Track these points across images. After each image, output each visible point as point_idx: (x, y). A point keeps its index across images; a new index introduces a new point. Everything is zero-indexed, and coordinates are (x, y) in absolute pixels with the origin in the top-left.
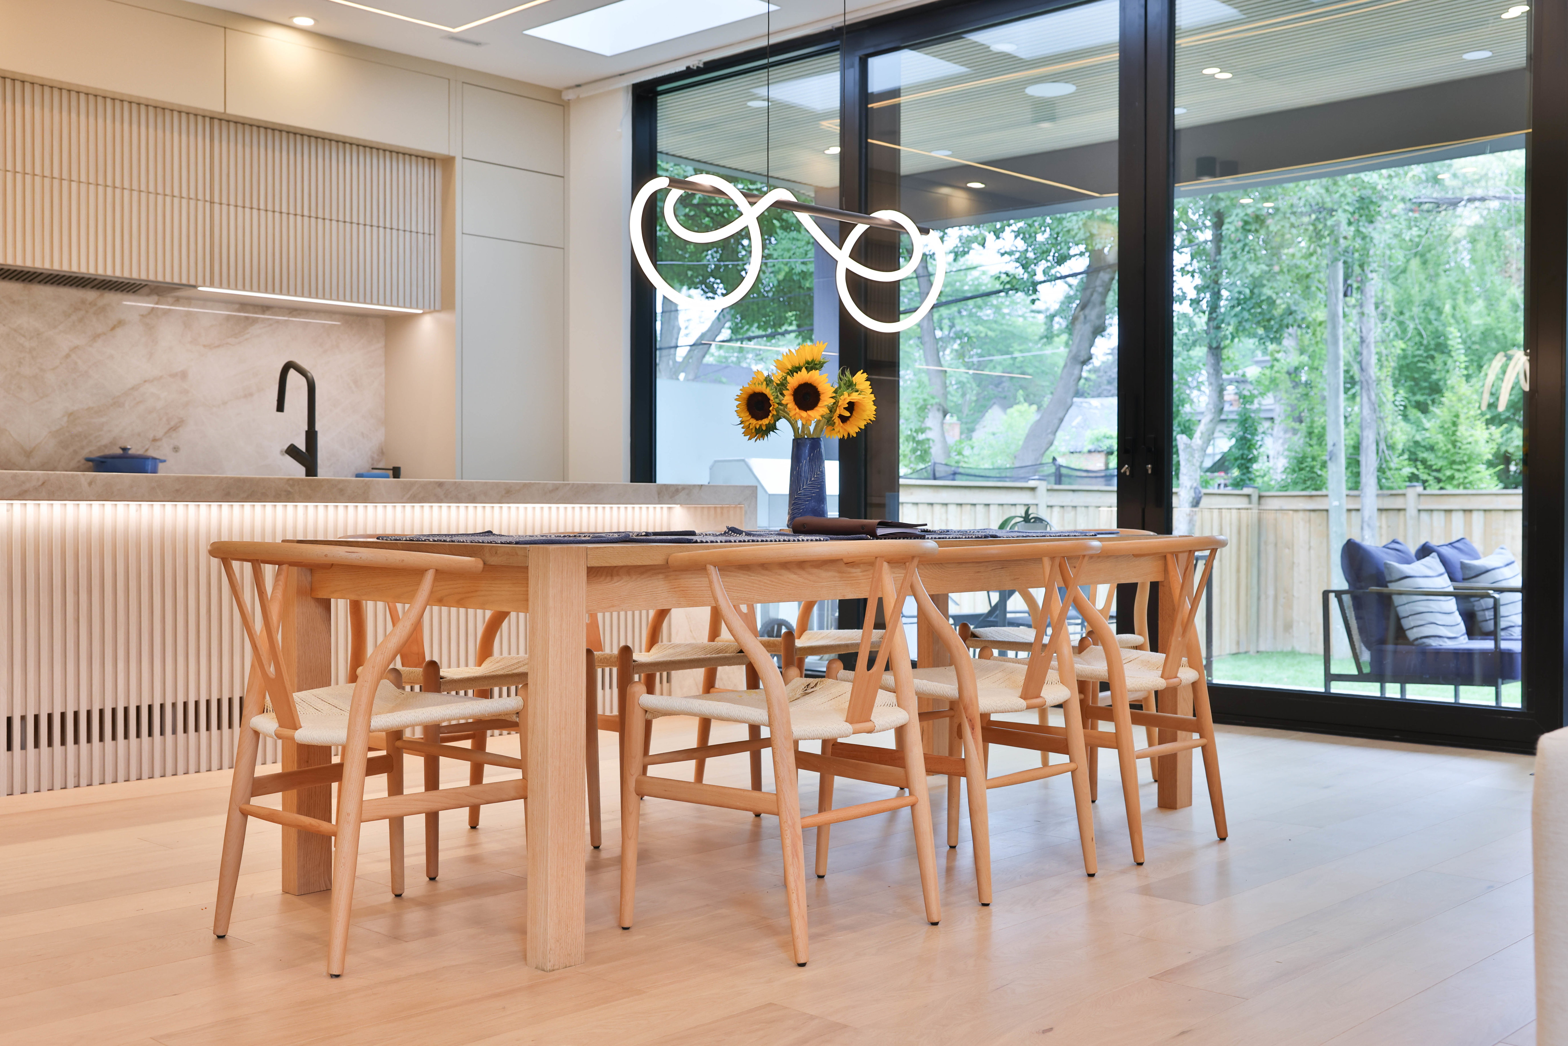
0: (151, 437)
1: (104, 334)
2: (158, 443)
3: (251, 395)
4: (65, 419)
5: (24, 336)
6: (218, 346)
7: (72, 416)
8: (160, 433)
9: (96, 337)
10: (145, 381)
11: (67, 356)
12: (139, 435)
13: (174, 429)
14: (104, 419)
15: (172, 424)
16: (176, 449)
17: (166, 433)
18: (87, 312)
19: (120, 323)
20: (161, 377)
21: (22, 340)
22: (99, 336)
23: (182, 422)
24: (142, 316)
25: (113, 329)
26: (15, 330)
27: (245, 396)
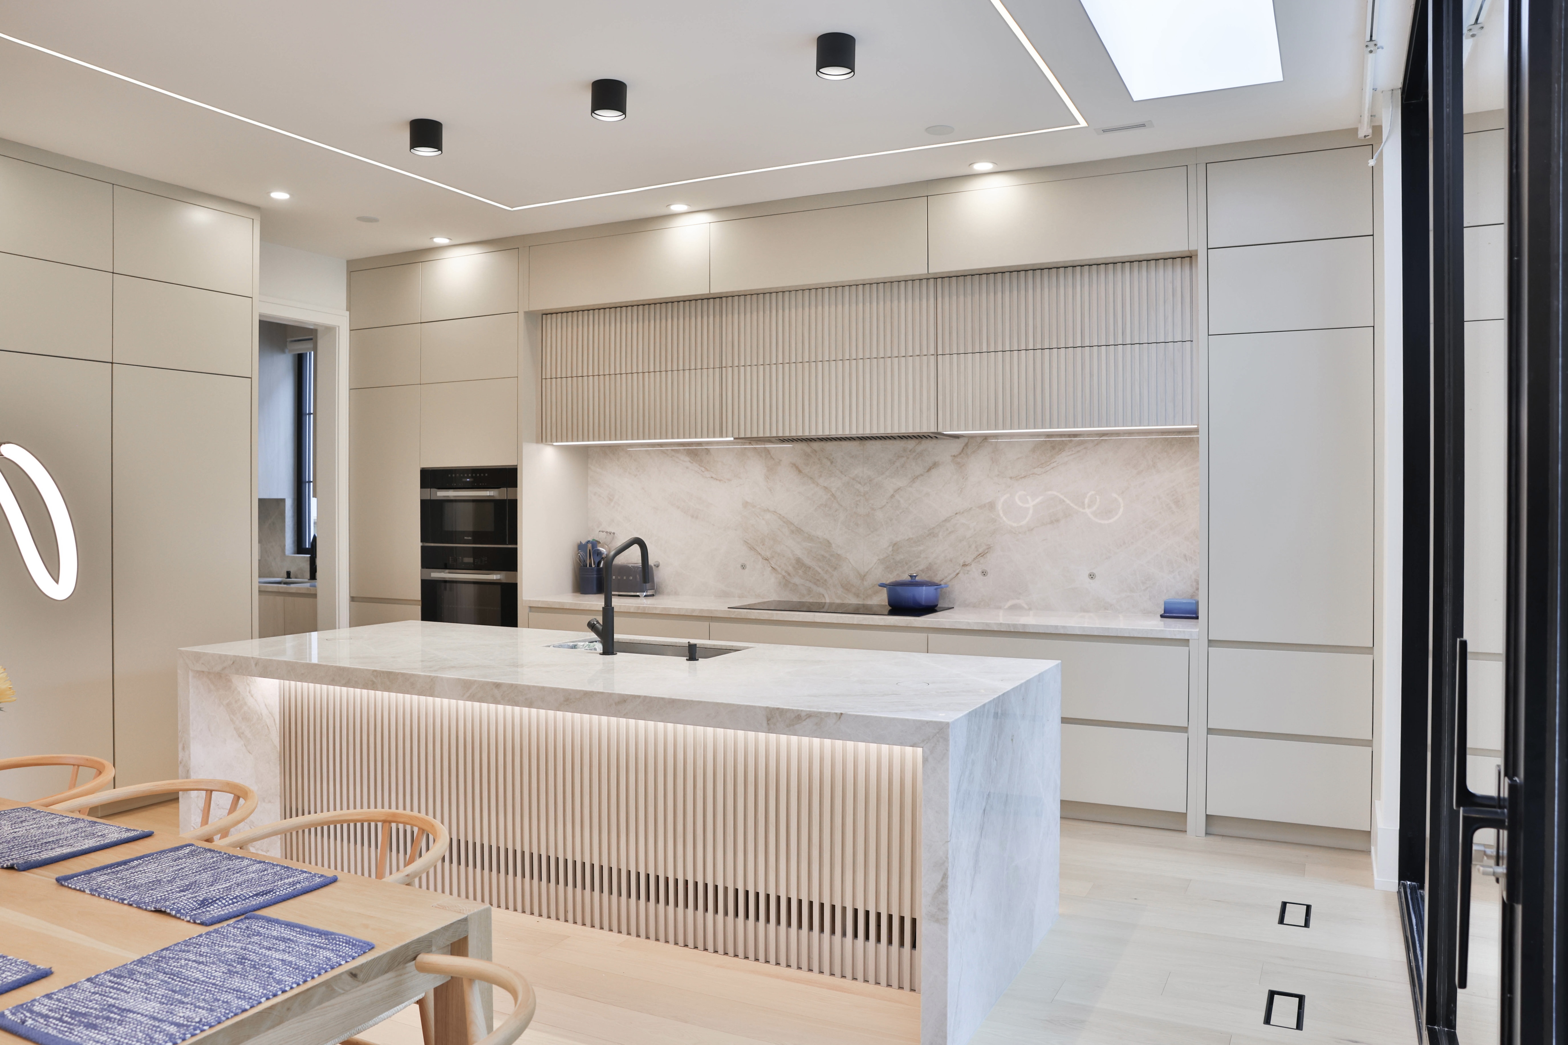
0: (961, 563)
1: (922, 475)
2: (968, 568)
3: (1058, 521)
4: (890, 549)
5: (860, 483)
6: (1025, 477)
7: (896, 547)
8: (969, 560)
9: (915, 479)
10: (956, 514)
11: (892, 496)
12: (951, 560)
13: (982, 555)
14: (921, 548)
15: (981, 550)
16: (984, 573)
17: (975, 559)
18: (908, 458)
19: (935, 465)
20: (970, 509)
21: (858, 486)
22: (917, 477)
23: (989, 548)
24: (954, 456)
25: (929, 470)
26: (853, 479)
27: (1052, 522)
